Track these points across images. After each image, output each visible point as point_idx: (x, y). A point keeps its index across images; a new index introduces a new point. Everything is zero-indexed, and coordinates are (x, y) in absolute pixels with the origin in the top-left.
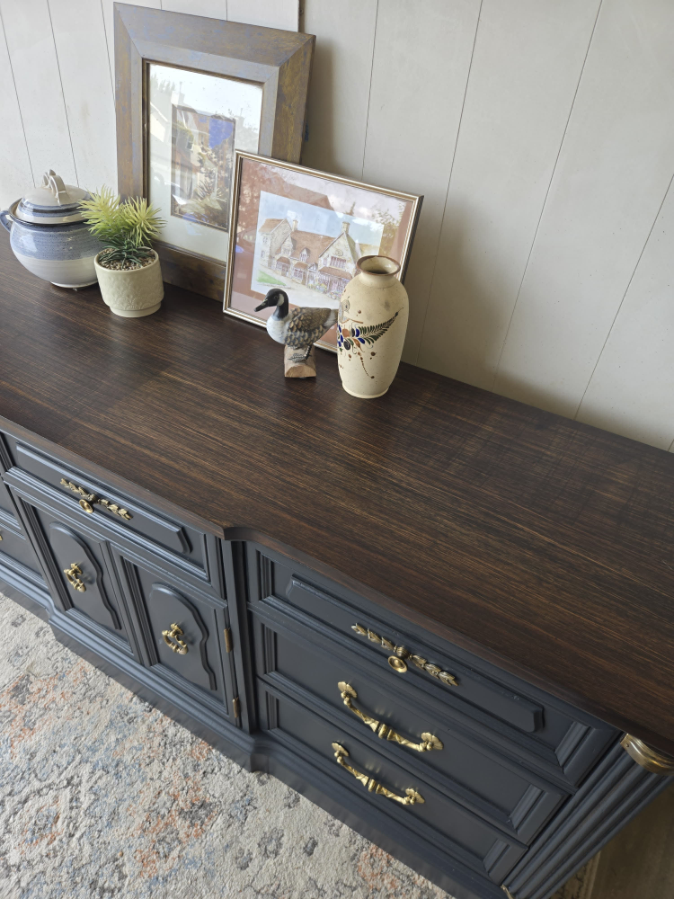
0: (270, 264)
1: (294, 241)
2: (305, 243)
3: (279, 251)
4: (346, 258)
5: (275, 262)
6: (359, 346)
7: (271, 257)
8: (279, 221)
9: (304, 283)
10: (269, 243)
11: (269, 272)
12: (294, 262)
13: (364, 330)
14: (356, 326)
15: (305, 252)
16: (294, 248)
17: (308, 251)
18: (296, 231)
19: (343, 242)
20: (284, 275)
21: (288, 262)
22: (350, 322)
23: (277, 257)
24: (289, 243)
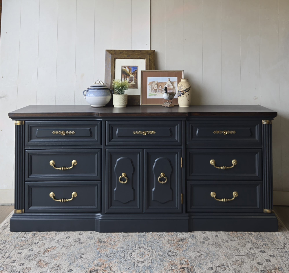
0: (152, 91)
1: (157, 85)
2: (160, 85)
3: (154, 88)
4: (171, 85)
5: (153, 90)
6: (186, 93)
7: (152, 90)
8: (153, 82)
9: (161, 93)
10: (151, 87)
11: (152, 93)
12: (158, 89)
13: (186, 89)
14: (185, 89)
15: (160, 86)
16: (158, 86)
17: (161, 86)
18: (158, 83)
19: (169, 82)
20: (156, 92)
21: (157, 90)
22: (183, 89)
23: (154, 89)
24: (156, 86)
